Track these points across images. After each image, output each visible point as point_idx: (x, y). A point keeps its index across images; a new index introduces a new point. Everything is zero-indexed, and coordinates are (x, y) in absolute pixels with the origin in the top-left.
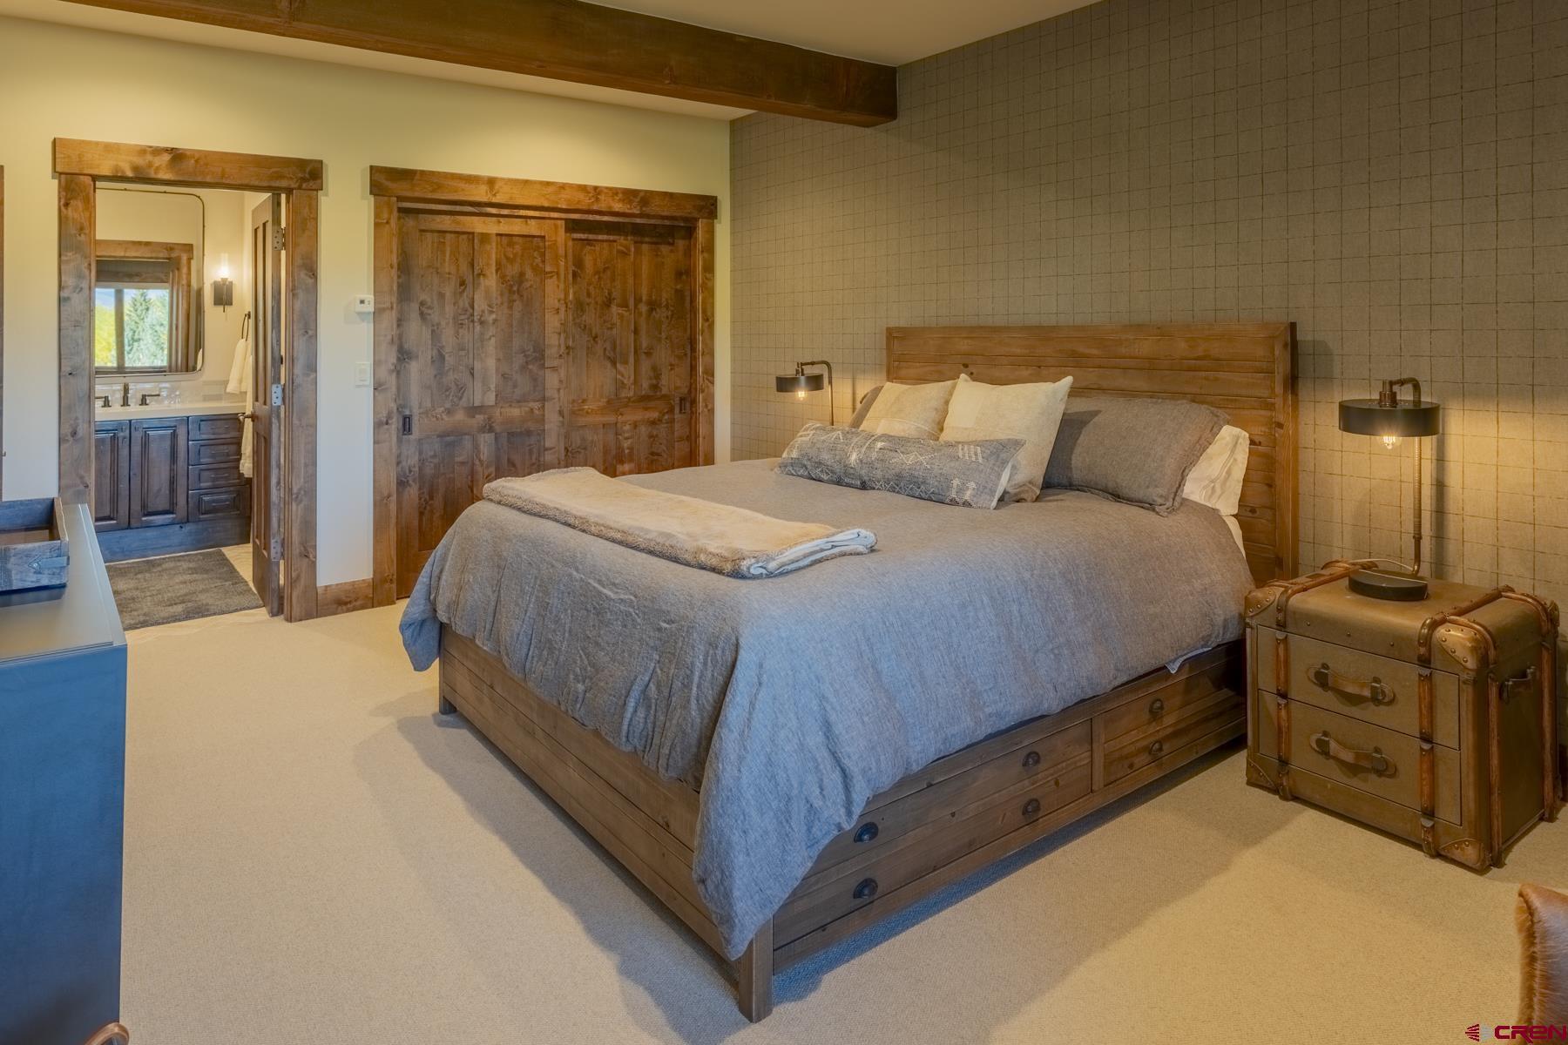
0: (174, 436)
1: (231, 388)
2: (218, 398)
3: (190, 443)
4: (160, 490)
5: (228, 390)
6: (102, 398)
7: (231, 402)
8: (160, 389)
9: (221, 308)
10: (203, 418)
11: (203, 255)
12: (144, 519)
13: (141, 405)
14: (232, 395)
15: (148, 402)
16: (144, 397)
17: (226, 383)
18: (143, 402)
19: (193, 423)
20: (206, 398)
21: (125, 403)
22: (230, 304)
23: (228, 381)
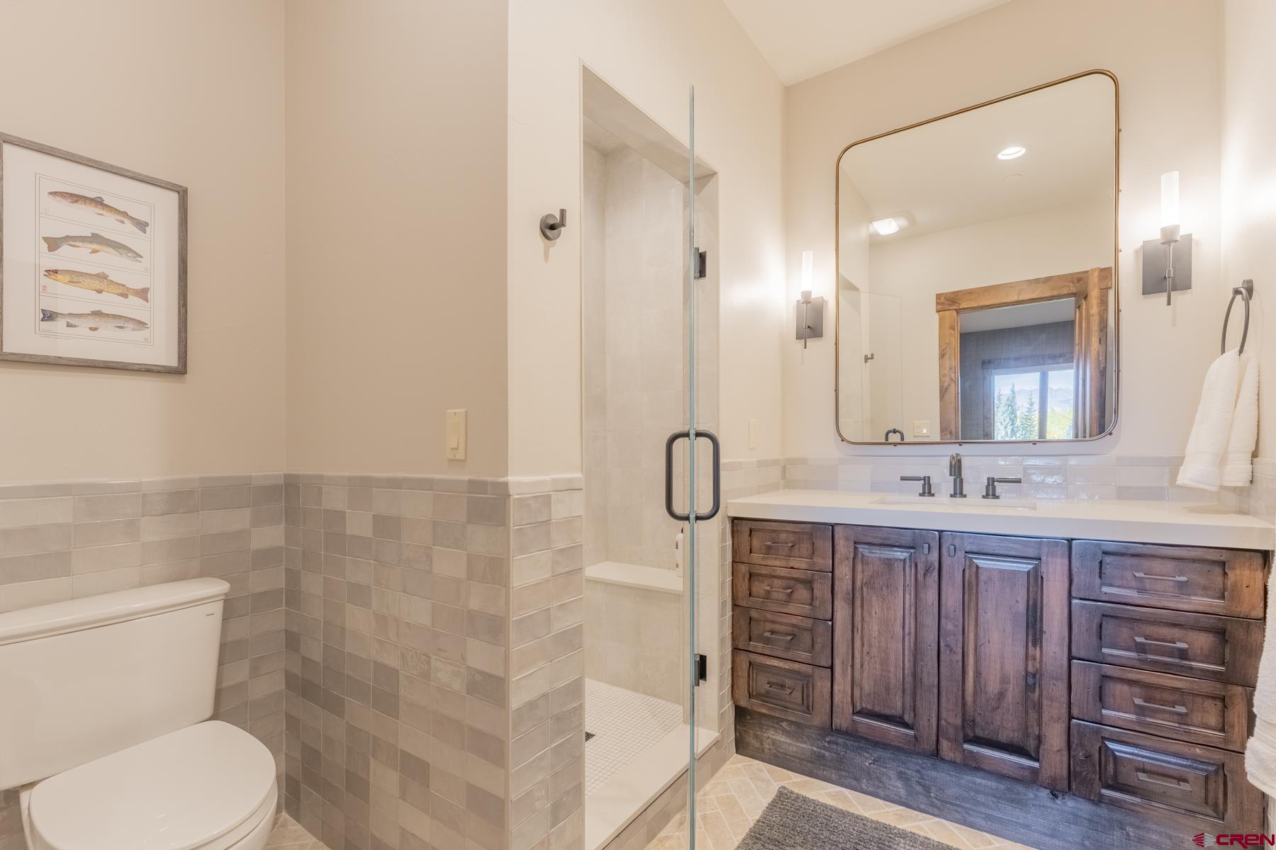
0: (1036, 580)
1: (1187, 476)
2: (1153, 495)
3: (1074, 601)
4: (1001, 695)
5: (1182, 479)
6: (918, 479)
7: (1192, 510)
8: (1025, 469)
9: (1163, 298)
10: (1111, 547)
11: (1117, 191)
12: (966, 746)
13: (986, 497)
14: (1188, 492)
15: (998, 491)
16: (991, 482)
17: (1176, 463)
18: (991, 492)
19: (1082, 557)
20: (1125, 494)
21: (958, 492)
22: (1187, 286)
23: (1183, 459)
